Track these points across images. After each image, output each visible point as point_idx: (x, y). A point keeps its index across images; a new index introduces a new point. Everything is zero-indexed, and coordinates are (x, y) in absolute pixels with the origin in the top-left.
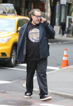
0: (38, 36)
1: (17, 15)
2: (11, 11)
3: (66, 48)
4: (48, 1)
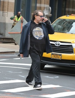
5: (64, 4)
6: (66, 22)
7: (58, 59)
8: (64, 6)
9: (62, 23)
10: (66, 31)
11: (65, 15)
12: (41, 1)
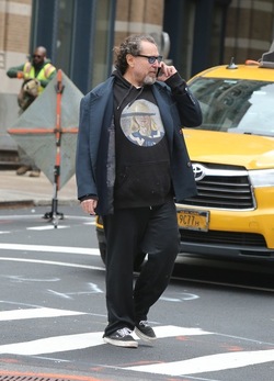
5: (218, 21)
6: (225, 89)
7: (196, 228)
8: (219, 30)
9: (209, 93)
10: (228, 123)
11: (221, 64)
12: (130, 12)
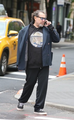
0: (42, 41)
1: (8, 17)
2: (1, 12)
3: (64, 54)
4: (43, 1)
